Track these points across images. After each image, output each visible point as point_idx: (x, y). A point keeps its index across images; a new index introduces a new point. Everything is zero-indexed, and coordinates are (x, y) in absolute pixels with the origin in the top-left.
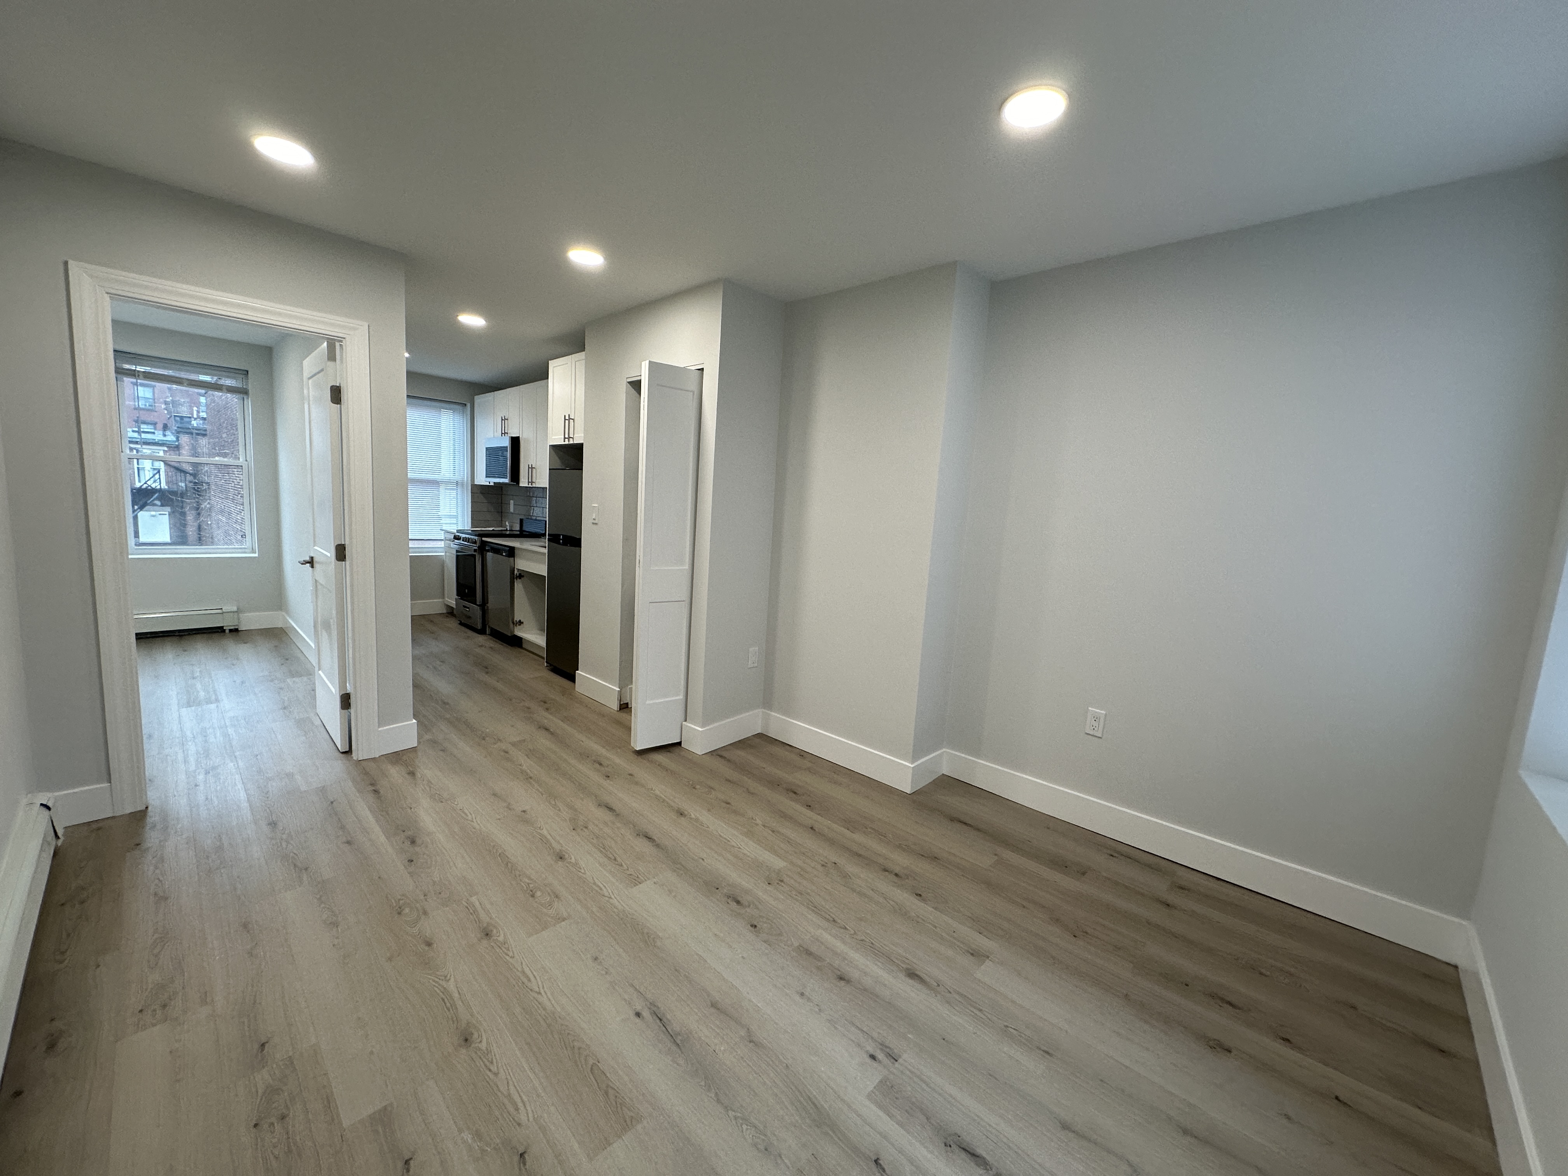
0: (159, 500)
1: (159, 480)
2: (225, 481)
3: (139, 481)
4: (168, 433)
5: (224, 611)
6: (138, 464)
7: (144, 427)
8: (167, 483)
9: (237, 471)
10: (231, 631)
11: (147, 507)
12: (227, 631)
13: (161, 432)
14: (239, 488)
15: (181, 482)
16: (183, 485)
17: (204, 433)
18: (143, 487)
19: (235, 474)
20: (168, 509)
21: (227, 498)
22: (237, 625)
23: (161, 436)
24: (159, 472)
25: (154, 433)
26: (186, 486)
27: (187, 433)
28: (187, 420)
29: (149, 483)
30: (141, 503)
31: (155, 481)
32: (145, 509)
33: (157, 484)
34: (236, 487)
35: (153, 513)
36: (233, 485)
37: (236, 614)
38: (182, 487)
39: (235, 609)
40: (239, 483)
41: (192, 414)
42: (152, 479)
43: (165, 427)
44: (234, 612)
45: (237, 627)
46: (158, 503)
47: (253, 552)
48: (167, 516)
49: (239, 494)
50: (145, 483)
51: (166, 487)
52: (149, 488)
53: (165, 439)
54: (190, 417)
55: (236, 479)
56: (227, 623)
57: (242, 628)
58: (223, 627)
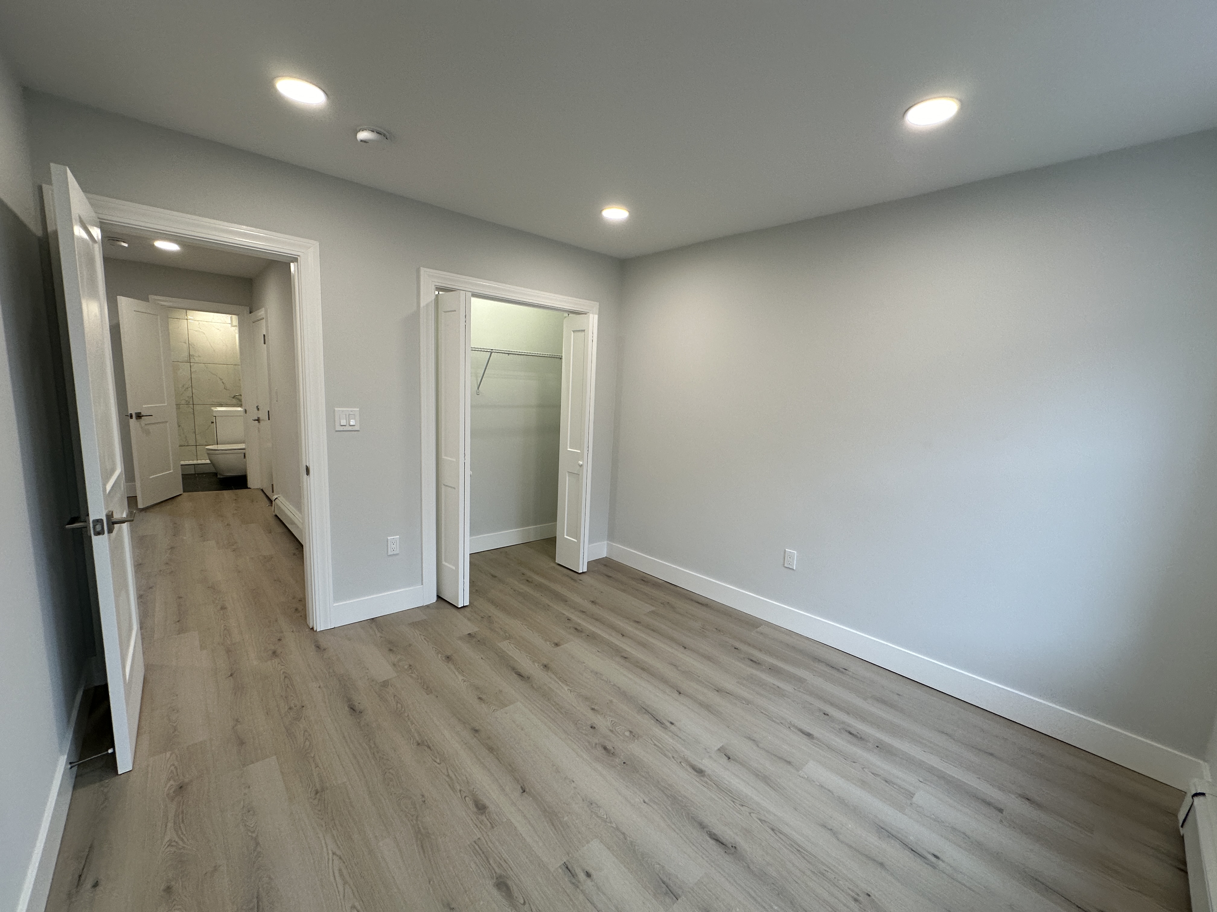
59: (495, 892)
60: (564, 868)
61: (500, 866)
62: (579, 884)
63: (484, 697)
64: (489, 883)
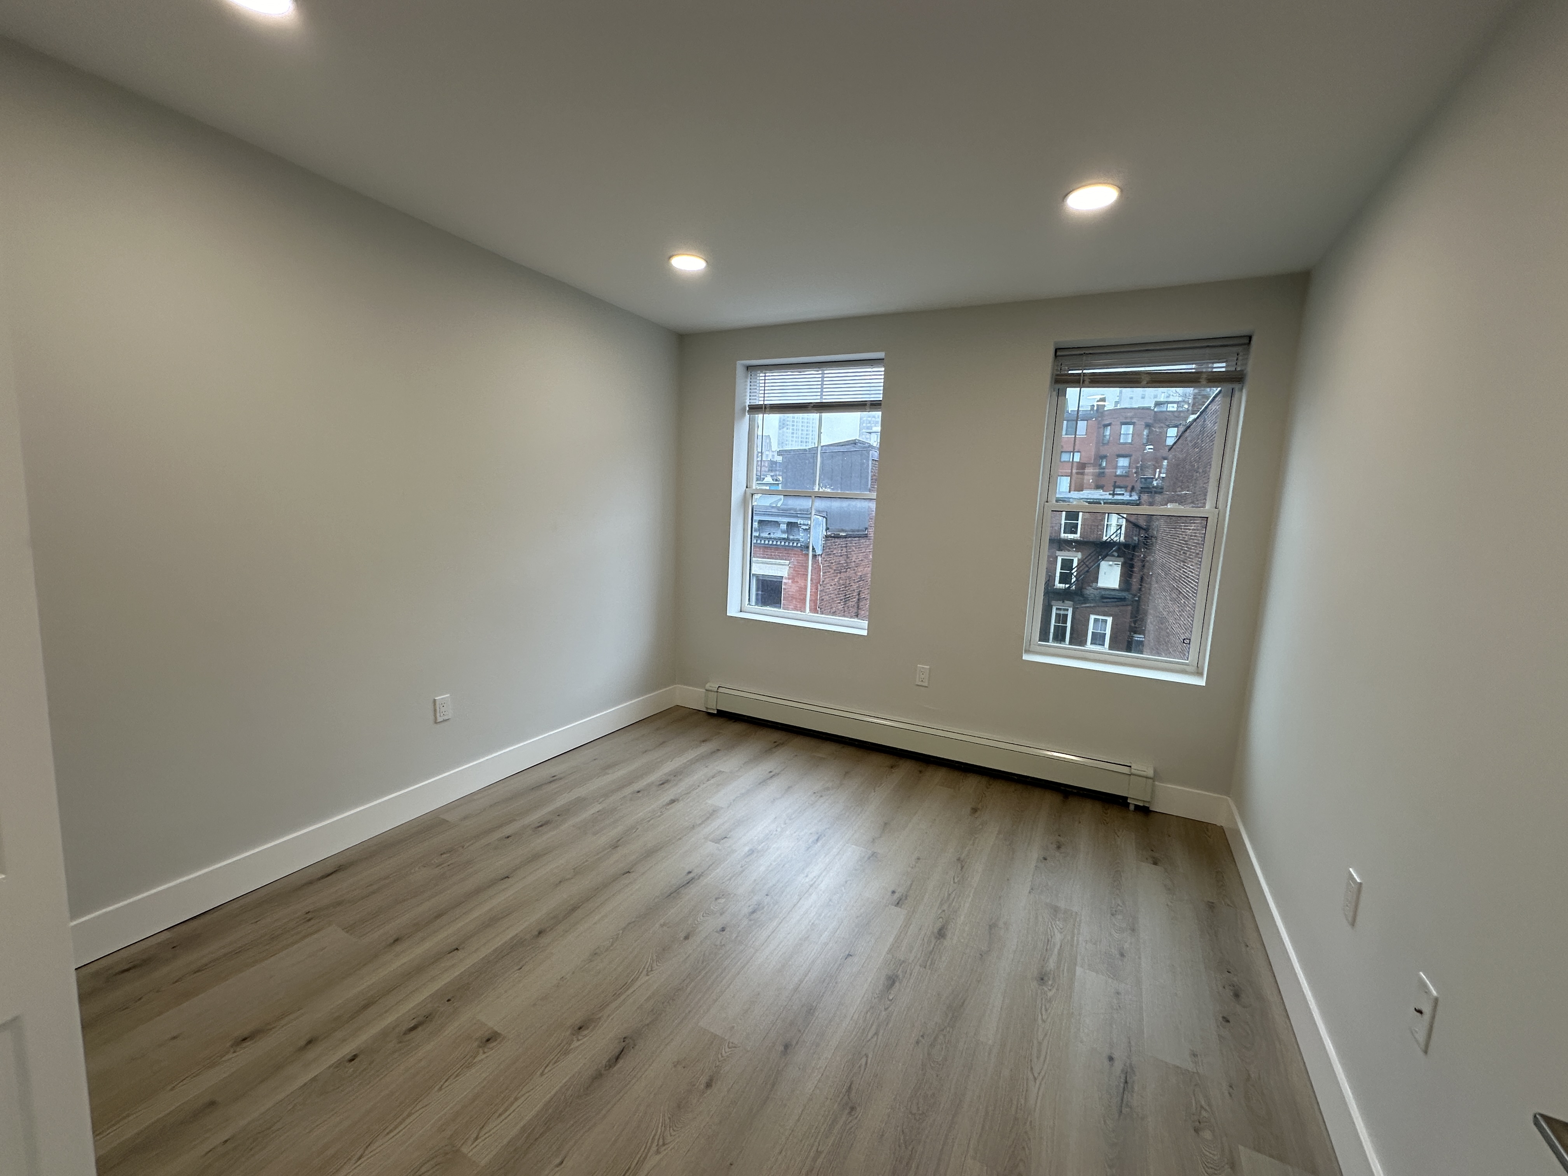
0: (1118, 553)
1: (1119, 535)
2: (1171, 536)
3: (1106, 536)
4: (1133, 493)
5: (1133, 771)
6: (1108, 522)
7: (1118, 491)
8: (1125, 537)
9: (1185, 526)
10: (1137, 807)
11: (1108, 558)
12: (1132, 808)
13: (1128, 494)
14: (1183, 544)
15: (1135, 536)
16: (1136, 538)
17: (1160, 491)
18: (1107, 541)
19: (1181, 529)
20: (1122, 559)
21: (1169, 554)
22: (1149, 802)
23: (1128, 497)
24: (1121, 528)
25: (1123, 494)
26: (1138, 540)
27: (1148, 492)
28: (1150, 480)
29: (1112, 537)
30: (1104, 554)
31: (1116, 536)
32: (1106, 559)
33: (1118, 538)
34: (1180, 543)
35: (1111, 563)
36: (1177, 540)
37: (1150, 781)
38: (1135, 540)
39: (1150, 773)
40: (1184, 538)
41: (1155, 476)
42: (1115, 535)
43: (1133, 489)
44: (1147, 778)
45: (1147, 805)
46: (1116, 554)
47: (1199, 674)
48: (1120, 566)
49: (1182, 550)
50: (1110, 537)
51: (1124, 541)
52: (1112, 541)
53: (1130, 499)
54: (1152, 478)
55: (1182, 534)
56: (1135, 794)
57: (1154, 808)
58: (1126, 798)
59: (949, 935)
60: (900, 905)
61: (929, 942)
62: (904, 895)
63: (704, 1080)
64: (947, 943)
